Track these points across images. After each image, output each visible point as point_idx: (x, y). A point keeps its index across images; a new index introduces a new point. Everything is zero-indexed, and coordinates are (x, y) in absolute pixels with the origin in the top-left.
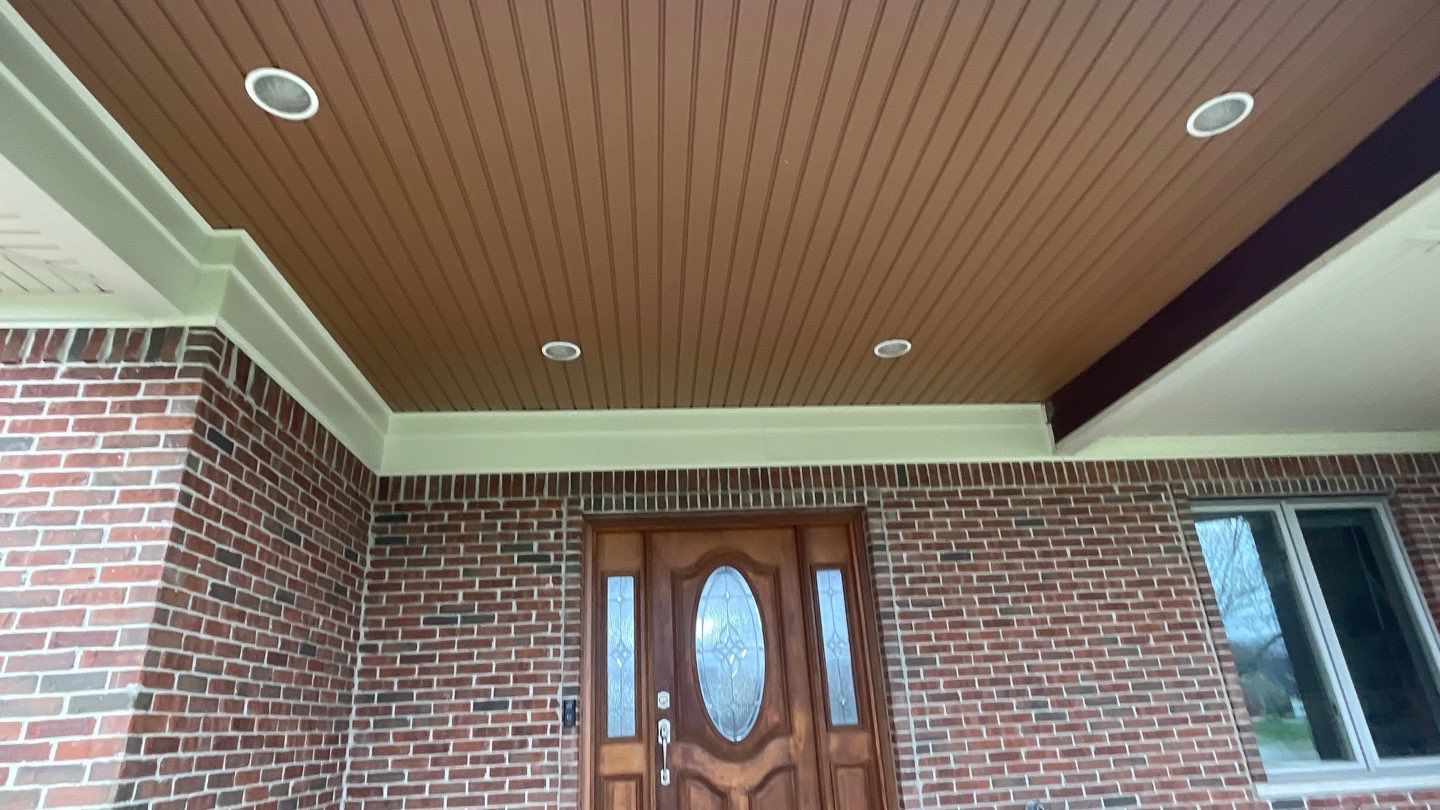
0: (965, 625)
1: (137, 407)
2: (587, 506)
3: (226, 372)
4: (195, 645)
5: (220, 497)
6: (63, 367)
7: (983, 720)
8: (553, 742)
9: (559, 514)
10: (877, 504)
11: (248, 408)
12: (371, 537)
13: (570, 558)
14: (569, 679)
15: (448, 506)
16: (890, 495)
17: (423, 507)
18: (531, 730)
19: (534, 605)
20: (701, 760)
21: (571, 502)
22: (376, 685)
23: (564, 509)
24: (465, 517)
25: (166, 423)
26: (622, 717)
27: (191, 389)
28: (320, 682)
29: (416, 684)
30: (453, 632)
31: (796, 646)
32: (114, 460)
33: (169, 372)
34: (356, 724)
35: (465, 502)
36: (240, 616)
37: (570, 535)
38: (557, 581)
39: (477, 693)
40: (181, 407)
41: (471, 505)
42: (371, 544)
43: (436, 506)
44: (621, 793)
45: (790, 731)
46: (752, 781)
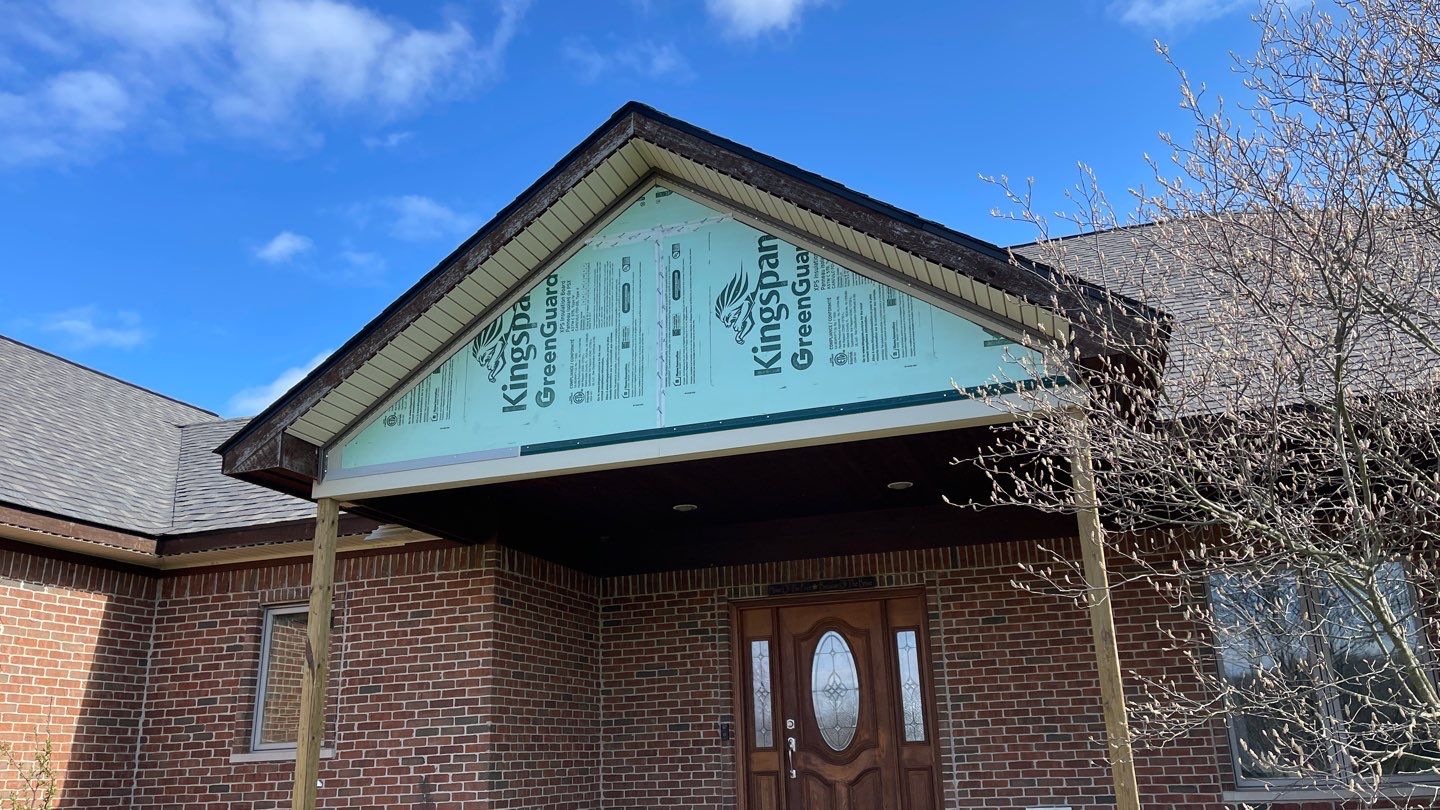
0: (997, 671)
1: (470, 592)
2: (730, 595)
3: (504, 568)
4: (510, 702)
5: (512, 629)
6: (437, 574)
8: (718, 750)
9: (713, 600)
10: (933, 583)
11: (517, 579)
12: (601, 621)
13: (721, 631)
14: (725, 710)
15: (645, 599)
16: (945, 574)
17: (629, 600)
18: (703, 743)
19: (701, 663)
20: (817, 763)
21: (720, 592)
22: (613, 715)
23: (715, 597)
24: (655, 605)
25: (483, 600)
26: (764, 738)
27: (490, 581)
28: (577, 715)
29: (635, 714)
30: (653, 681)
31: (881, 687)
32: (465, 619)
33: (480, 573)
34: (604, 738)
35: (654, 595)
36: (527, 685)
37: (721, 615)
38: (714, 646)
39: (670, 720)
40: (487, 591)
41: (658, 597)
42: (601, 627)
43: (637, 599)
44: (765, 783)
45: (876, 745)
46: (852, 778)
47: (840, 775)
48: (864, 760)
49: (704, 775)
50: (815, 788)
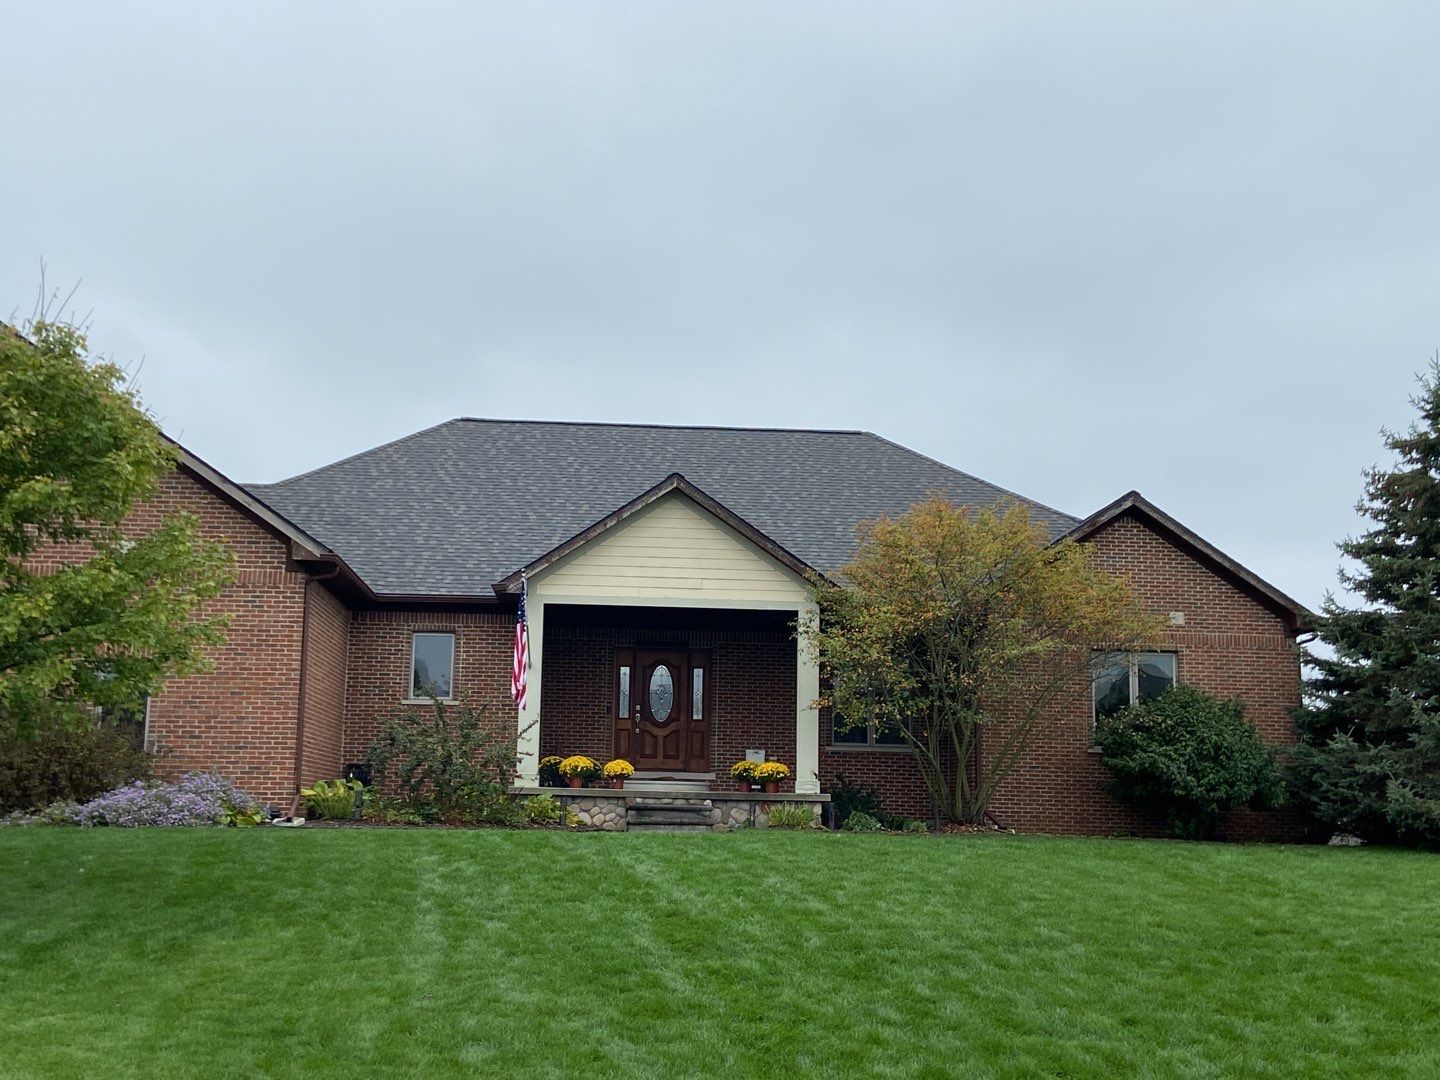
0: (741, 691)
2: (616, 643)
7: (741, 721)
8: (604, 717)
9: (606, 645)
10: (716, 648)
13: (609, 661)
14: (608, 699)
15: (568, 641)
17: (560, 640)
18: (597, 713)
19: (597, 675)
20: (650, 727)
21: (610, 642)
23: (607, 643)
26: (624, 713)
31: (684, 693)
37: (610, 653)
38: (605, 668)
39: (580, 701)
44: (623, 734)
45: (679, 720)
46: (665, 734)
47: (661, 733)
48: (673, 726)
49: (596, 728)
50: (648, 738)
